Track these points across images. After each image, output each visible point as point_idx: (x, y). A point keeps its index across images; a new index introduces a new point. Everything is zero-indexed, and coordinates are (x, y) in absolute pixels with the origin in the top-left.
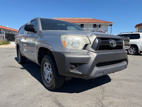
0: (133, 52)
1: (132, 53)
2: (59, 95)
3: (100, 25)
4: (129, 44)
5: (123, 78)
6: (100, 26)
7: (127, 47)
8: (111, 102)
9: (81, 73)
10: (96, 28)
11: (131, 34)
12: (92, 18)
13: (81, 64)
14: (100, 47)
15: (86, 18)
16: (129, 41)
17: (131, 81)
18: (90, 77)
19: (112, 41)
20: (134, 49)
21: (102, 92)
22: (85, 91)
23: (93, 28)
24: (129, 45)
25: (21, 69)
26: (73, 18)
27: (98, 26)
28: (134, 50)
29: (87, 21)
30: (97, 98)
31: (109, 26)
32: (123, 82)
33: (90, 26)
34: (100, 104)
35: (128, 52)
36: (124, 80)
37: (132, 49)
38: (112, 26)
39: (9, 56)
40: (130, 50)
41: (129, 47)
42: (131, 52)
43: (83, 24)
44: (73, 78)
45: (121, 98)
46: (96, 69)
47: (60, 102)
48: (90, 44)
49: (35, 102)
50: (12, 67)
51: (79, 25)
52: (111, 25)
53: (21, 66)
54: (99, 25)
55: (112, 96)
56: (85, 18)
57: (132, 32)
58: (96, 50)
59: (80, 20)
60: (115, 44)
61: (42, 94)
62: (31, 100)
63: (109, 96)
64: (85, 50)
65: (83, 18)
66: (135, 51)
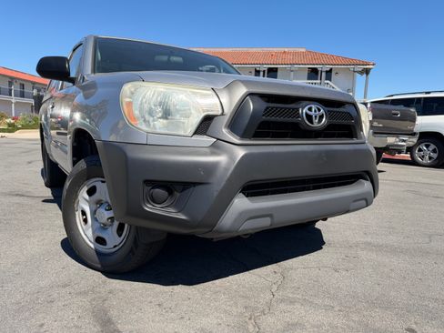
0: (430, 158)
1: (427, 161)
2: (122, 291)
3: (331, 69)
4: (415, 130)
5: (369, 240)
6: (329, 73)
7: (404, 141)
8: (292, 325)
9: (184, 217)
10: (317, 79)
11: (425, 98)
12: (303, 50)
13: (186, 185)
14: (258, 128)
15: (286, 50)
16: (414, 120)
17: (393, 250)
18: (219, 232)
19: (310, 109)
20: (432, 147)
21: (275, 287)
22: (217, 281)
23: (309, 79)
24: (413, 134)
25: (44, 201)
26: (245, 50)
27: (324, 74)
28: (434, 151)
29: (289, 59)
30: (246, 308)
31: (358, 75)
32: (363, 254)
33: (297, 73)
34: (251, 327)
35: (412, 156)
36: (369, 246)
37: (427, 146)
38: (370, 75)
39: (30, 163)
40: (420, 150)
41: (415, 140)
42: (422, 157)
43: (277, 69)
44: (170, 235)
45: (336, 309)
46: (241, 203)
47: (113, 313)
48: (222, 114)
49: (29, 309)
50: (17, 195)
51: (264, 71)
52: (367, 72)
53: (48, 193)
54: (327, 72)
55: (305, 302)
56: (282, 50)
57: (429, 93)
58: (243, 136)
59: (265, 54)
60: (321, 117)
61: (65, 286)
62: (18, 303)
63: (292, 302)
64: (204, 138)
65: (275, 50)
66: (435, 156)
